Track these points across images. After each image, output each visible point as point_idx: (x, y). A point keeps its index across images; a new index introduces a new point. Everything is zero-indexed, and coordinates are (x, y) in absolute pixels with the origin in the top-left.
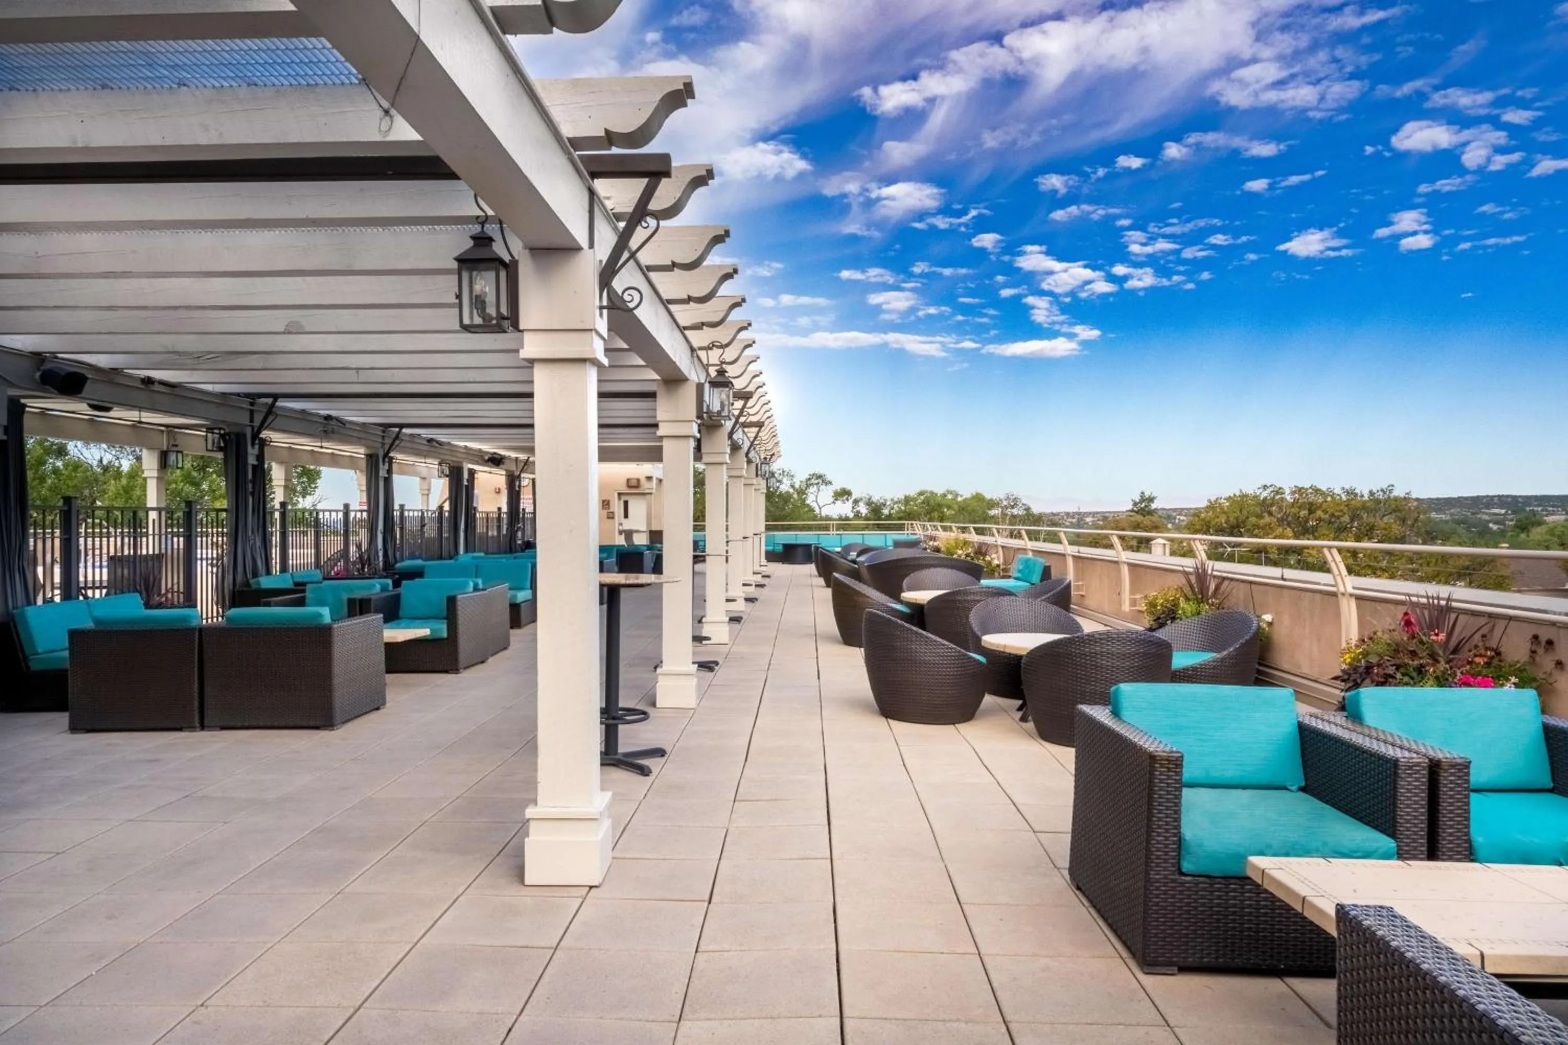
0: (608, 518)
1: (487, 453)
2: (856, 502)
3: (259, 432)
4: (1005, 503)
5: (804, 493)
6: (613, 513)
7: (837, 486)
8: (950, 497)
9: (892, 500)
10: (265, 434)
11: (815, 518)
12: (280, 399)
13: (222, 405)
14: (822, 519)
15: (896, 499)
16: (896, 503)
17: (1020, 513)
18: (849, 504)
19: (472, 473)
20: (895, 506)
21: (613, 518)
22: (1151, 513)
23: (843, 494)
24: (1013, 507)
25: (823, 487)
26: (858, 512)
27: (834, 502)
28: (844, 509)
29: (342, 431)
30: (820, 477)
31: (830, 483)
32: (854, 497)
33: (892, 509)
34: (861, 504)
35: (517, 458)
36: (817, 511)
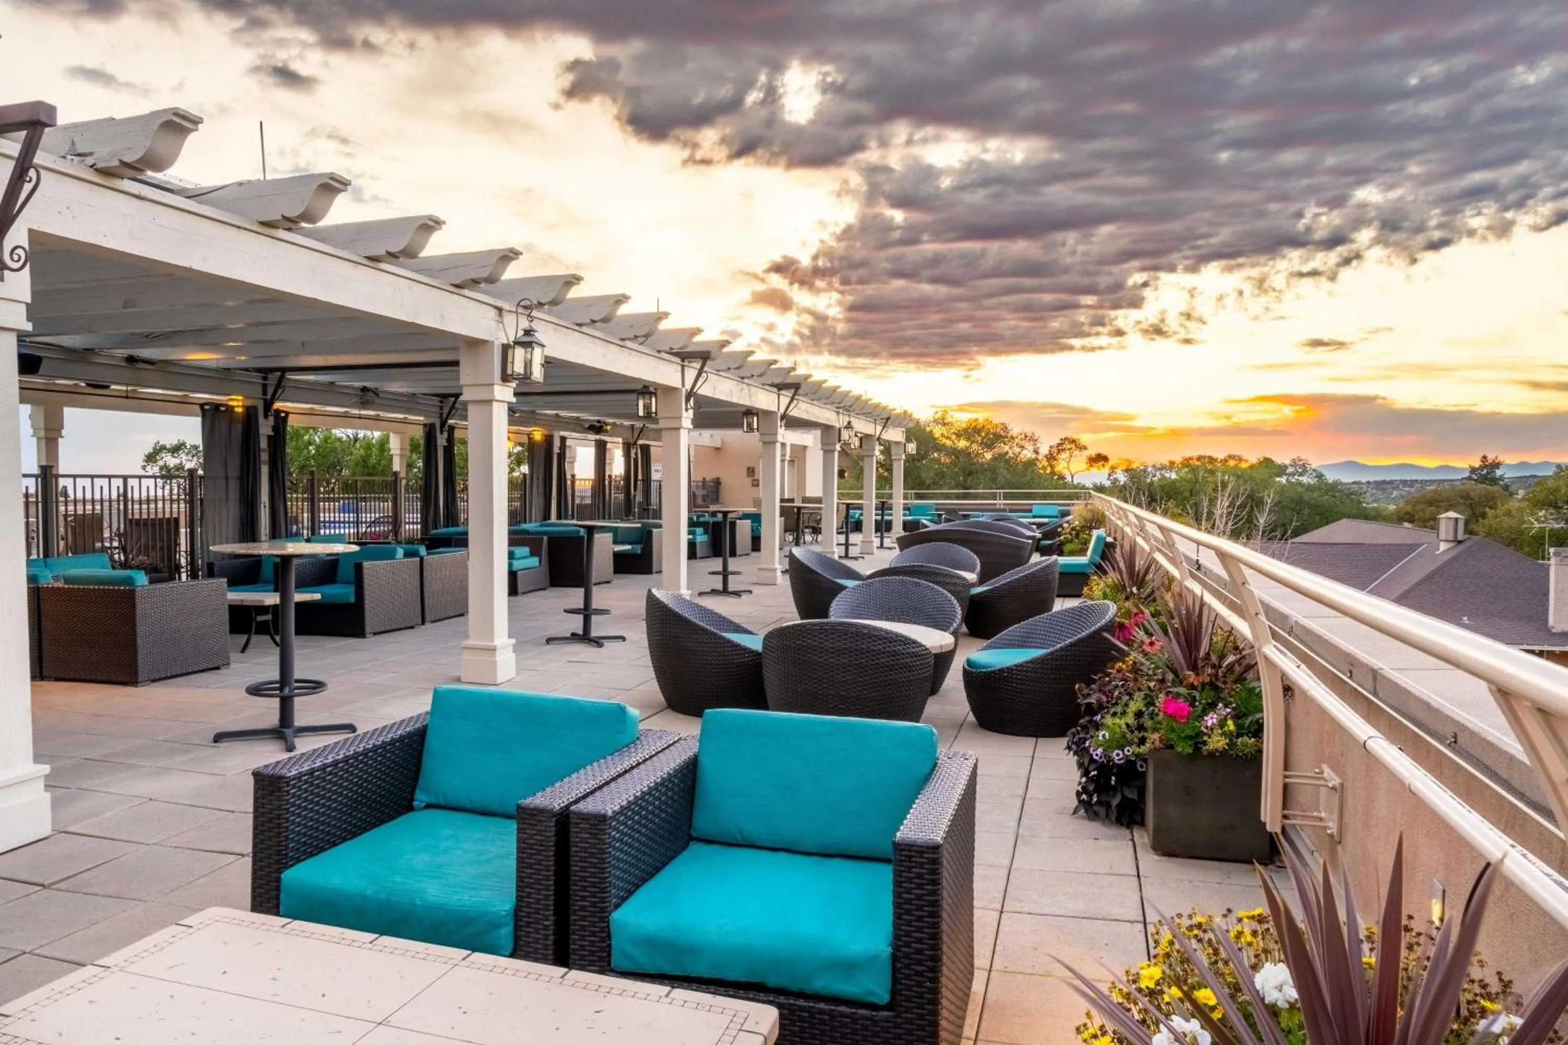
0: (753, 485)
1: (587, 421)
2: (1113, 469)
3: (272, 402)
4: (1290, 470)
5: (1055, 459)
6: (758, 480)
7: (1092, 452)
8: (1232, 463)
9: (1154, 466)
10: (278, 405)
11: (1065, 486)
12: (287, 373)
13: (225, 379)
14: (1075, 487)
15: (1158, 466)
16: (1159, 469)
17: (1312, 482)
18: (1106, 471)
19: (563, 440)
20: (1158, 473)
21: (758, 485)
22: (1494, 481)
23: (1100, 459)
24: (1301, 475)
25: (1077, 452)
26: (1116, 480)
27: (1088, 469)
28: (1100, 476)
29: (377, 400)
30: (1074, 441)
31: (1085, 448)
32: (1111, 463)
33: (1154, 476)
34: (1119, 471)
35: (633, 426)
36: (1069, 479)
